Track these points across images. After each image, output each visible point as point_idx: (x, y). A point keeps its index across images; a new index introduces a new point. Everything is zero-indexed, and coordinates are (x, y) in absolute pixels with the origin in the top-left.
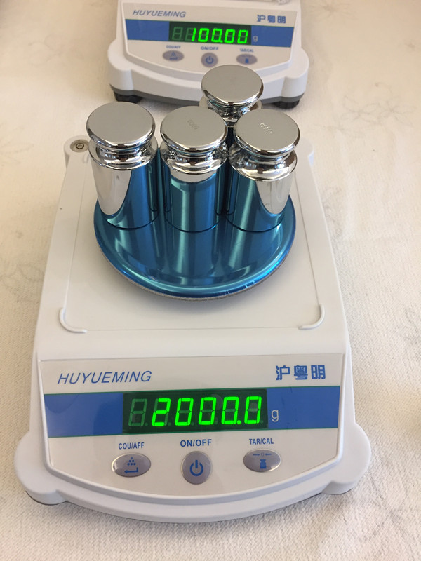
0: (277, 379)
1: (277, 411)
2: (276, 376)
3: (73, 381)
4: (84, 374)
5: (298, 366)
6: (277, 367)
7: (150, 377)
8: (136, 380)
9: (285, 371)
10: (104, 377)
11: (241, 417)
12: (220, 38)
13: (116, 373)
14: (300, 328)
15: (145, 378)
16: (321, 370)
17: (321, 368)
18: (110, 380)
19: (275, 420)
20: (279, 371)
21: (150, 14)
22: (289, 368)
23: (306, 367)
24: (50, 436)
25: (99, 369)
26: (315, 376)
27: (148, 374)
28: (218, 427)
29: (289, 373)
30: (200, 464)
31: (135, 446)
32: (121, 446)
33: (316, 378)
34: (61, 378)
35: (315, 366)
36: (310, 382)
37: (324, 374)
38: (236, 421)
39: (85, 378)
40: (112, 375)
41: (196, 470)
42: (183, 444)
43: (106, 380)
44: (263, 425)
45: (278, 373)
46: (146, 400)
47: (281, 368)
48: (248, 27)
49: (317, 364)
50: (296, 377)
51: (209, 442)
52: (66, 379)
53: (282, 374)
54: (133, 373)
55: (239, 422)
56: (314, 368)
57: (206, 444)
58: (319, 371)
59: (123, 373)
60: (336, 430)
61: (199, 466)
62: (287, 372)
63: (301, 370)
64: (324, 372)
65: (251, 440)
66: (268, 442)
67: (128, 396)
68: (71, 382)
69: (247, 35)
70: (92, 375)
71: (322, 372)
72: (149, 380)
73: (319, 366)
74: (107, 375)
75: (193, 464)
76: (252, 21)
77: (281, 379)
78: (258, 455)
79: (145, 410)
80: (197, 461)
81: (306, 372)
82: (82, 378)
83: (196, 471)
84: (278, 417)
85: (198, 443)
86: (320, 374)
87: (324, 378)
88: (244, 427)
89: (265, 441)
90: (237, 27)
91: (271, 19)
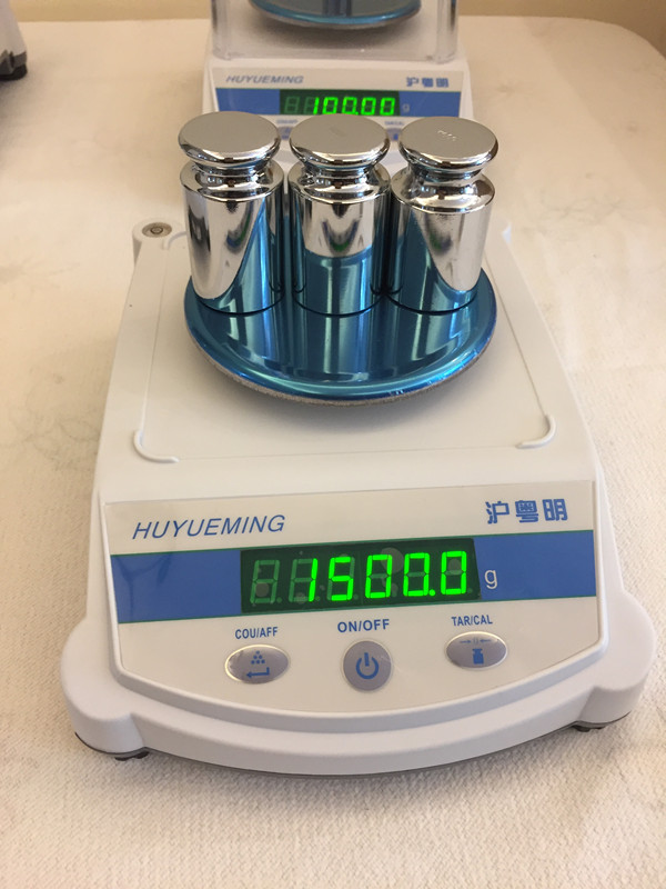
0: (490, 522)
1: (494, 572)
2: (487, 517)
3: (158, 533)
4: (175, 522)
5: (521, 502)
6: (487, 503)
7: (282, 524)
8: (261, 530)
9: (500, 509)
10: (209, 526)
11: (435, 584)
12: (354, 110)
13: (228, 520)
14: (519, 446)
15: (274, 526)
16: (560, 507)
17: (559, 504)
18: (219, 530)
19: (493, 585)
20: (491, 510)
21: (252, 81)
22: (506, 505)
23: (534, 502)
24: (121, 621)
25: (199, 515)
26: (550, 516)
27: (280, 520)
28: (398, 600)
29: (508, 513)
30: (373, 659)
31: (263, 633)
32: (239, 634)
33: (552, 519)
34: (138, 530)
35: (549, 501)
36: (542, 526)
37: (565, 513)
38: (426, 591)
39: (178, 529)
40: (221, 524)
41: (367, 670)
42: (342, 627)
43: (211, 530)
44: (474, 595)
45: (490, 513)
46: (278, 563)
47: (494, 505)
48: (394, 94)
49: (552, 498)
50: (520, 518)
51: (384, 624)
52: (147, 530)
53: (496, 514)
54: (255, 519)
55: (433, 593)
56: (547, 504)
57: (380, 628)
58: (556, 509)
59: (239, 519)
60: (595, 598)
61: (372, 664)
62: (504, 511)
64: (564, 509)
65: (454, 618)
66: (483, 621)
67: (249, 555)
68: (154, 536)
69: (393, 104)
70: (188, 523)
71: (560, 510)
72: (281, 529)
73: (556, 501)
74: (213, 523)
75: (360, 660)
76: (401, 86)
77: (496, 522)
78: (469, 642)
79: (276, 577)
80: (366, 654)
81: (536, 510)
82: (172, 528)
84: (495, 581)
85: (368, 625)
86: (558, 513)
87: (565, 518)
88: (440, 599)
89: (477, 620)
90: (378, 94)
91: (427, 82)
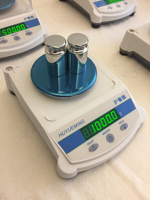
63: (120, 99)
83: (111, 139)
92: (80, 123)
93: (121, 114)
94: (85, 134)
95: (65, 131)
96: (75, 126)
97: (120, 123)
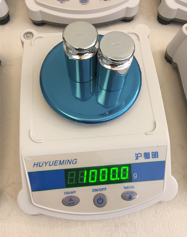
92: (70, 162)
93: (135, 176)
94: (69, 177)
95: (44, 163)
96: (61, 163)
97: (126, 188)
